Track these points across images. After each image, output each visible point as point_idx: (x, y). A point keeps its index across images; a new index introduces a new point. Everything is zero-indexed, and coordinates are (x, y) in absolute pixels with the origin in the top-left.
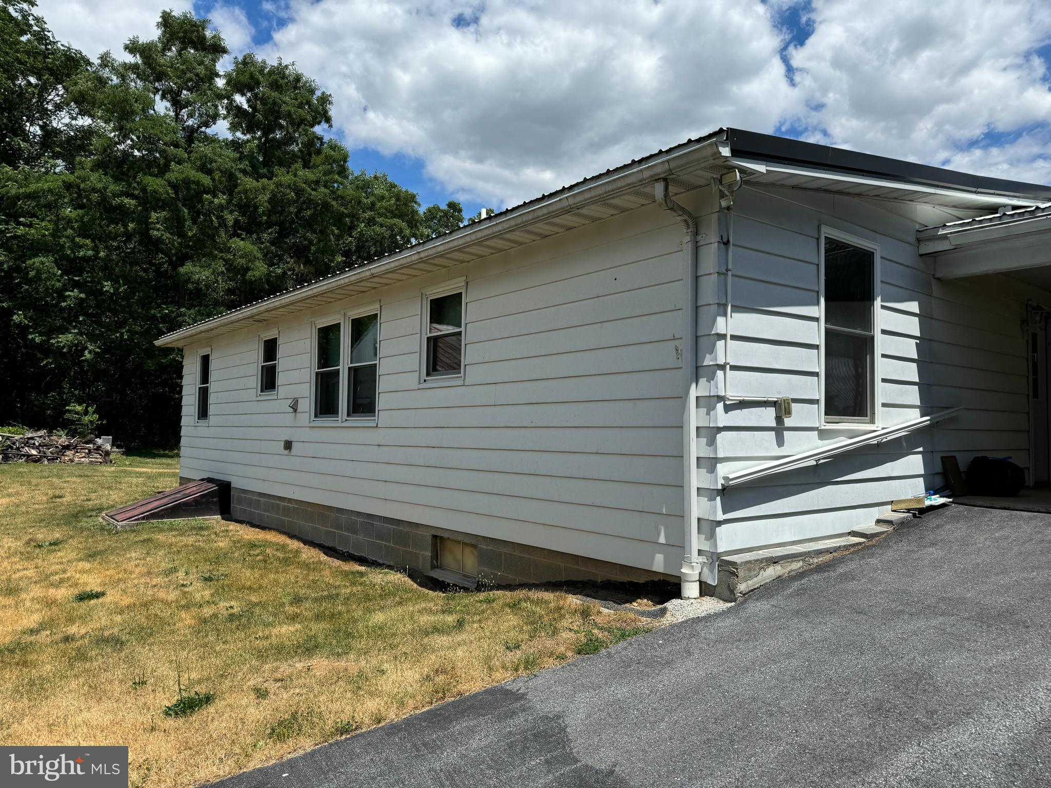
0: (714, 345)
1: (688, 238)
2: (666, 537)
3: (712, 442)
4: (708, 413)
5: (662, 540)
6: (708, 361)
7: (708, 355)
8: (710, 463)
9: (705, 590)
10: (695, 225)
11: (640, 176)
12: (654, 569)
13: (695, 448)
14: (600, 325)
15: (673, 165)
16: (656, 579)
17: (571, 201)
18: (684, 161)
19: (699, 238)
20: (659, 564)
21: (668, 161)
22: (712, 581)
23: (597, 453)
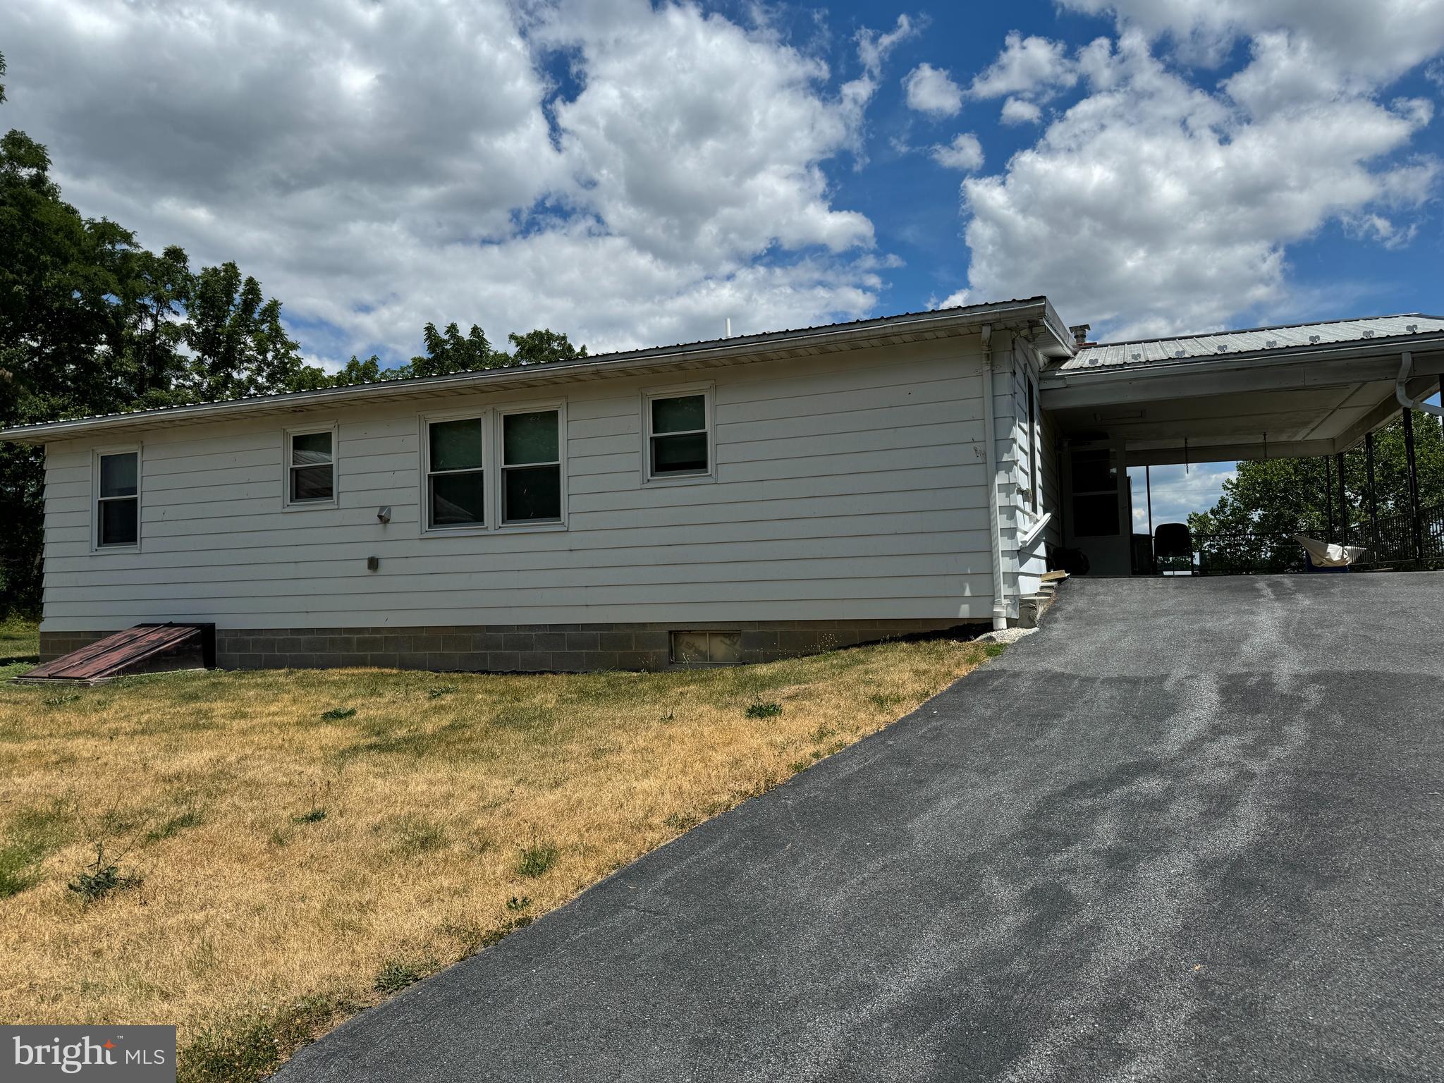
0: (1011, 446)
1: (988, 368)
2: (971, 590)
3: (1012, 516)
4: (1008, 496)
5: (968, 593)
6: (1006, 458)
7: (1006, 454)
8: (1011, 533)
9: (1011, 623)
10: (991, 357)
11: (972, 320)
12: (960, 616)
13: (1001, 522)
14: (892, 430)
15: (1002, 316)
16: (961, 624)
17: (895, 330)
18: (1014, 314)
19: (994, 368)
20: (965, 612)
21: (999, 312)
22: (1015, 616)
23: (896, 534)
